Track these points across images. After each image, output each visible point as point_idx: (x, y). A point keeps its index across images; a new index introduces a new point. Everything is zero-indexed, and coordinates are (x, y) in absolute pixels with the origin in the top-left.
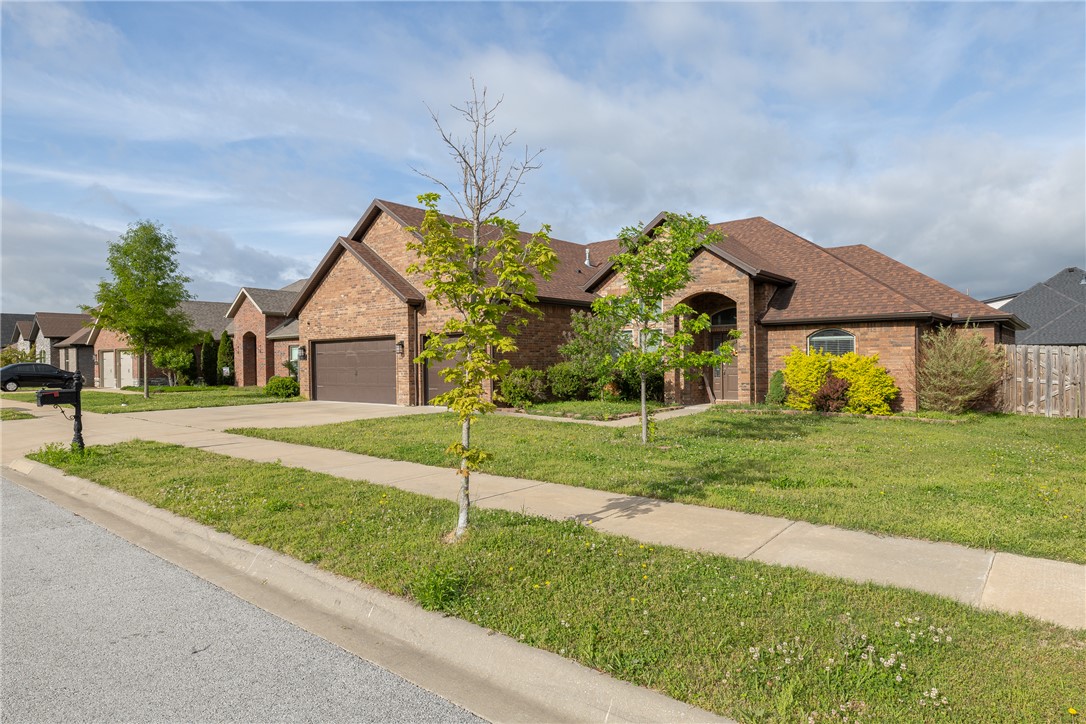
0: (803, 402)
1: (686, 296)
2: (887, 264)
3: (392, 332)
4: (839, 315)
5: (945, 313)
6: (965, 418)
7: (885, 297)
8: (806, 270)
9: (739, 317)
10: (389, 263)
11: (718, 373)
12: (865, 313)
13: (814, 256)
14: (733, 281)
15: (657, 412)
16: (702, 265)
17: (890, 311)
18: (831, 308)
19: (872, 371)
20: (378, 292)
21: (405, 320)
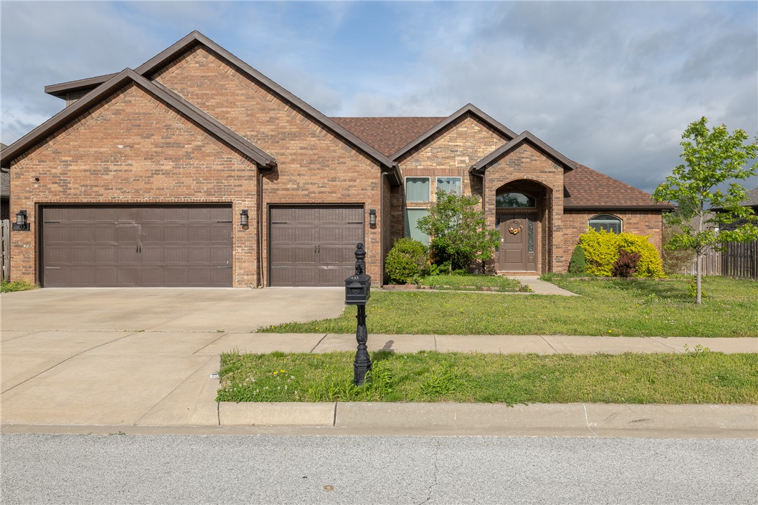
1: (508, 181)
9: (554, 201)
14: (550, 172)
16: (523, 155)
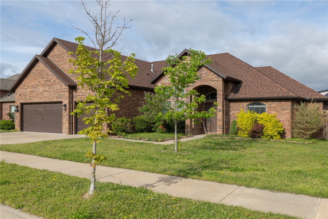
0: (244, 134)
1: (195, 86)
2: (280, 75)
3: (61, 100)
4: (260, 96)
5: (303, 96)
6: (311, 141)
7: (279, 89)
8: (246, 76)
9: (218, 96)
10: (60, 68)
11: (209, 120)
12: (271, 96)
13: (250, 71)
14: (215, 81)
15: (182, 138)
16: (202, 73)
17: (281, 95)
18: (257, 94)
19: (273, 121)
20: (54, 81)
21: (67, 94)
